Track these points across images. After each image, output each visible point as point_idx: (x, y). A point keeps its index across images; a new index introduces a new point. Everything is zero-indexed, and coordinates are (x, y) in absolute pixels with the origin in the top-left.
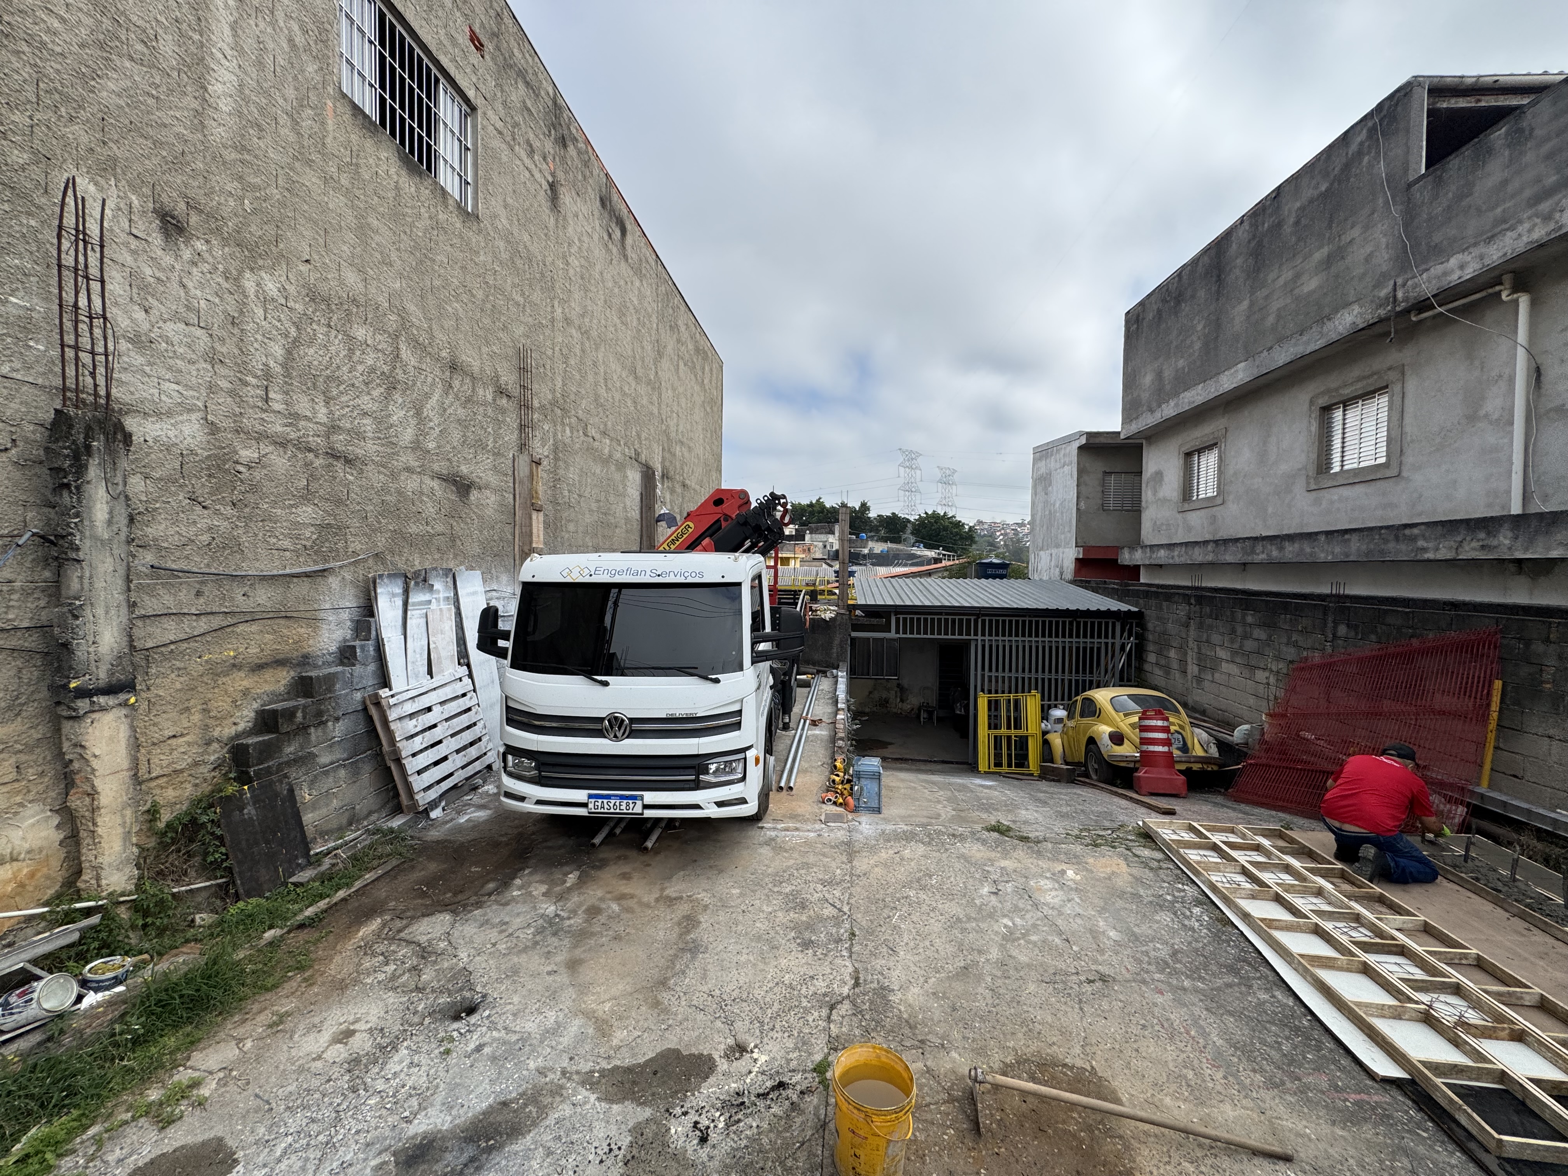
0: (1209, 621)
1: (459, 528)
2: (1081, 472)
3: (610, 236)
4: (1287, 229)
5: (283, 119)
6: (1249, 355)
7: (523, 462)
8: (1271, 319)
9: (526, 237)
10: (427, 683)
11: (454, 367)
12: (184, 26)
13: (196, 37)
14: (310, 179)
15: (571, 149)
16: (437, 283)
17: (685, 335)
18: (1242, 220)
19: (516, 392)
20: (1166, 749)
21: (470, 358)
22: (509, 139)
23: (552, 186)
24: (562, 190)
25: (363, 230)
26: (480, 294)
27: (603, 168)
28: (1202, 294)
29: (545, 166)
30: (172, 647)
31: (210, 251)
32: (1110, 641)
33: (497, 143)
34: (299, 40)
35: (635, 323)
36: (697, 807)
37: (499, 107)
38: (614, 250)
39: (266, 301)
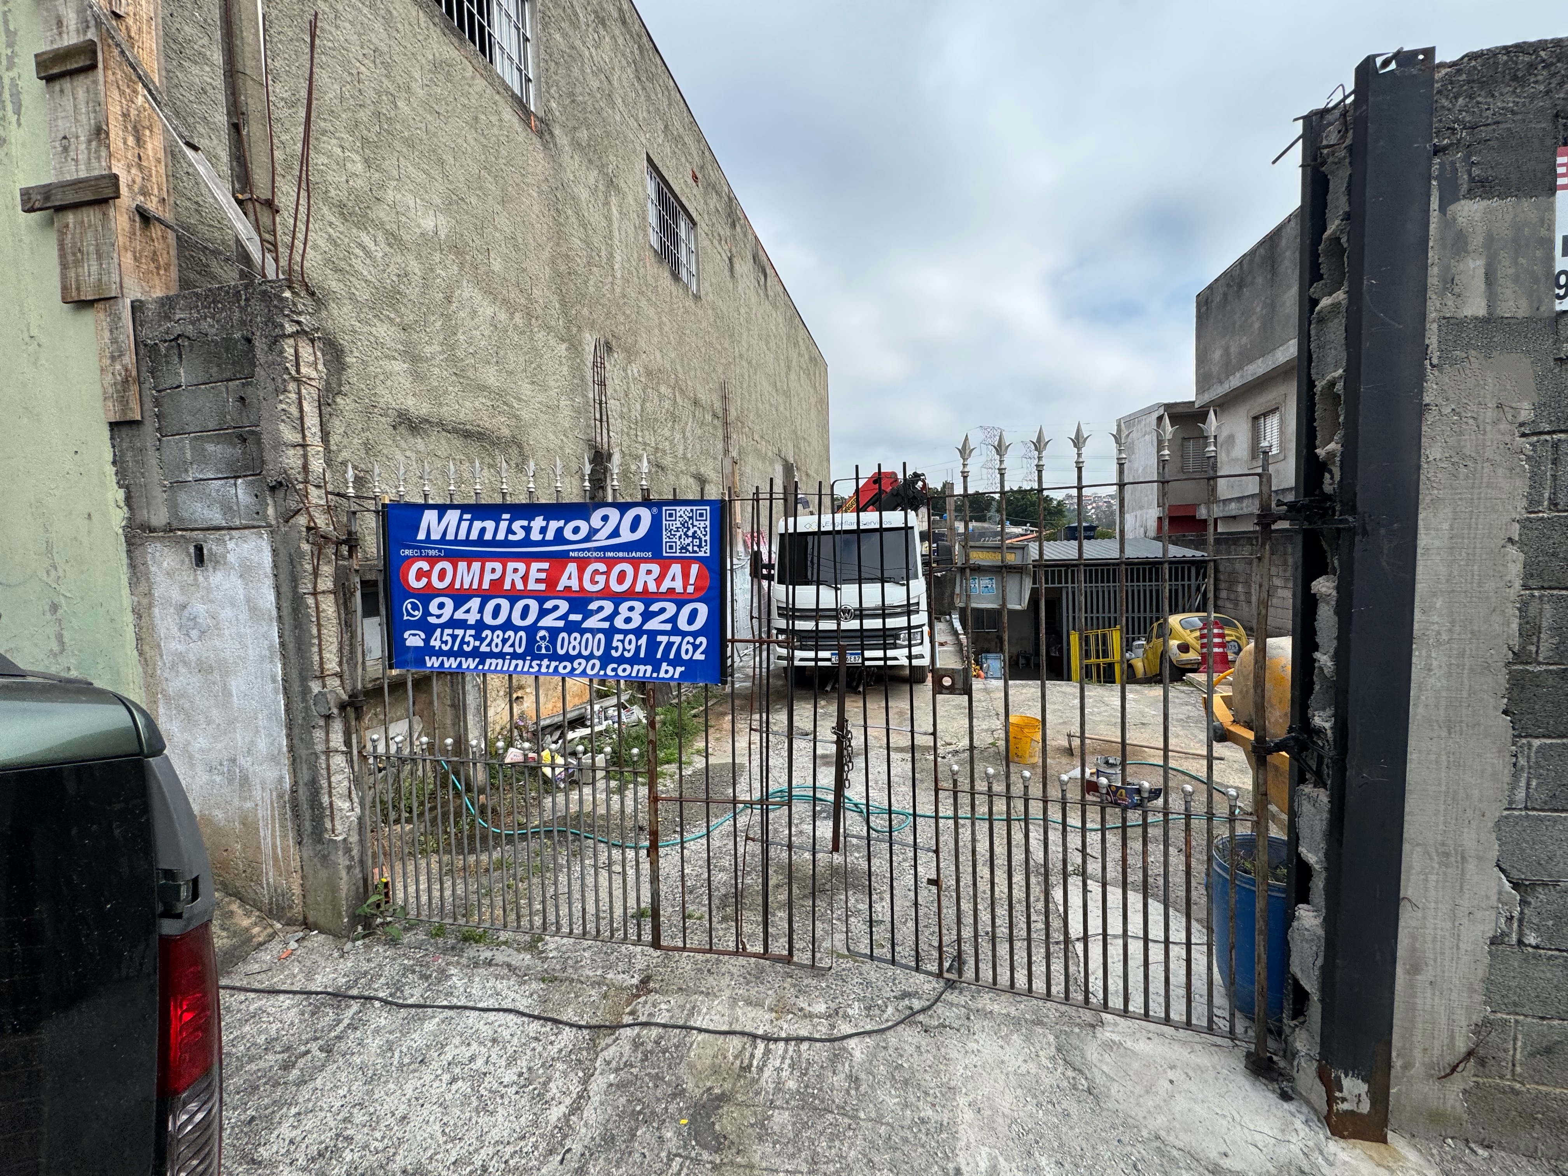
3: (759, 282)
5: (635, 272)
7: (727, 462)
9: (721, 302)
11: (696, 402)
12: (607, 239)
13: (610, 242)
14: (643, 303)
15: (738, 226)
16: (687, 348)
17: (803, 348)
18: (1289, 219)
19: (721, 415)
20: (1221, 650)
21: (703, 396)
22: (711, 236)
23: (730, 259)
24: (735, 260)
25: (661, 325)
26: (703, 350)
27: (753, 233)
28: (1259, 280)
29: (726, 248)
31: (618, 357)
32: (1186, 583)
33: (706, 242)
34: (637, 222)
35: (774, 347)
37: (706, 217)
38: (762, 295)
39: (634, 379)
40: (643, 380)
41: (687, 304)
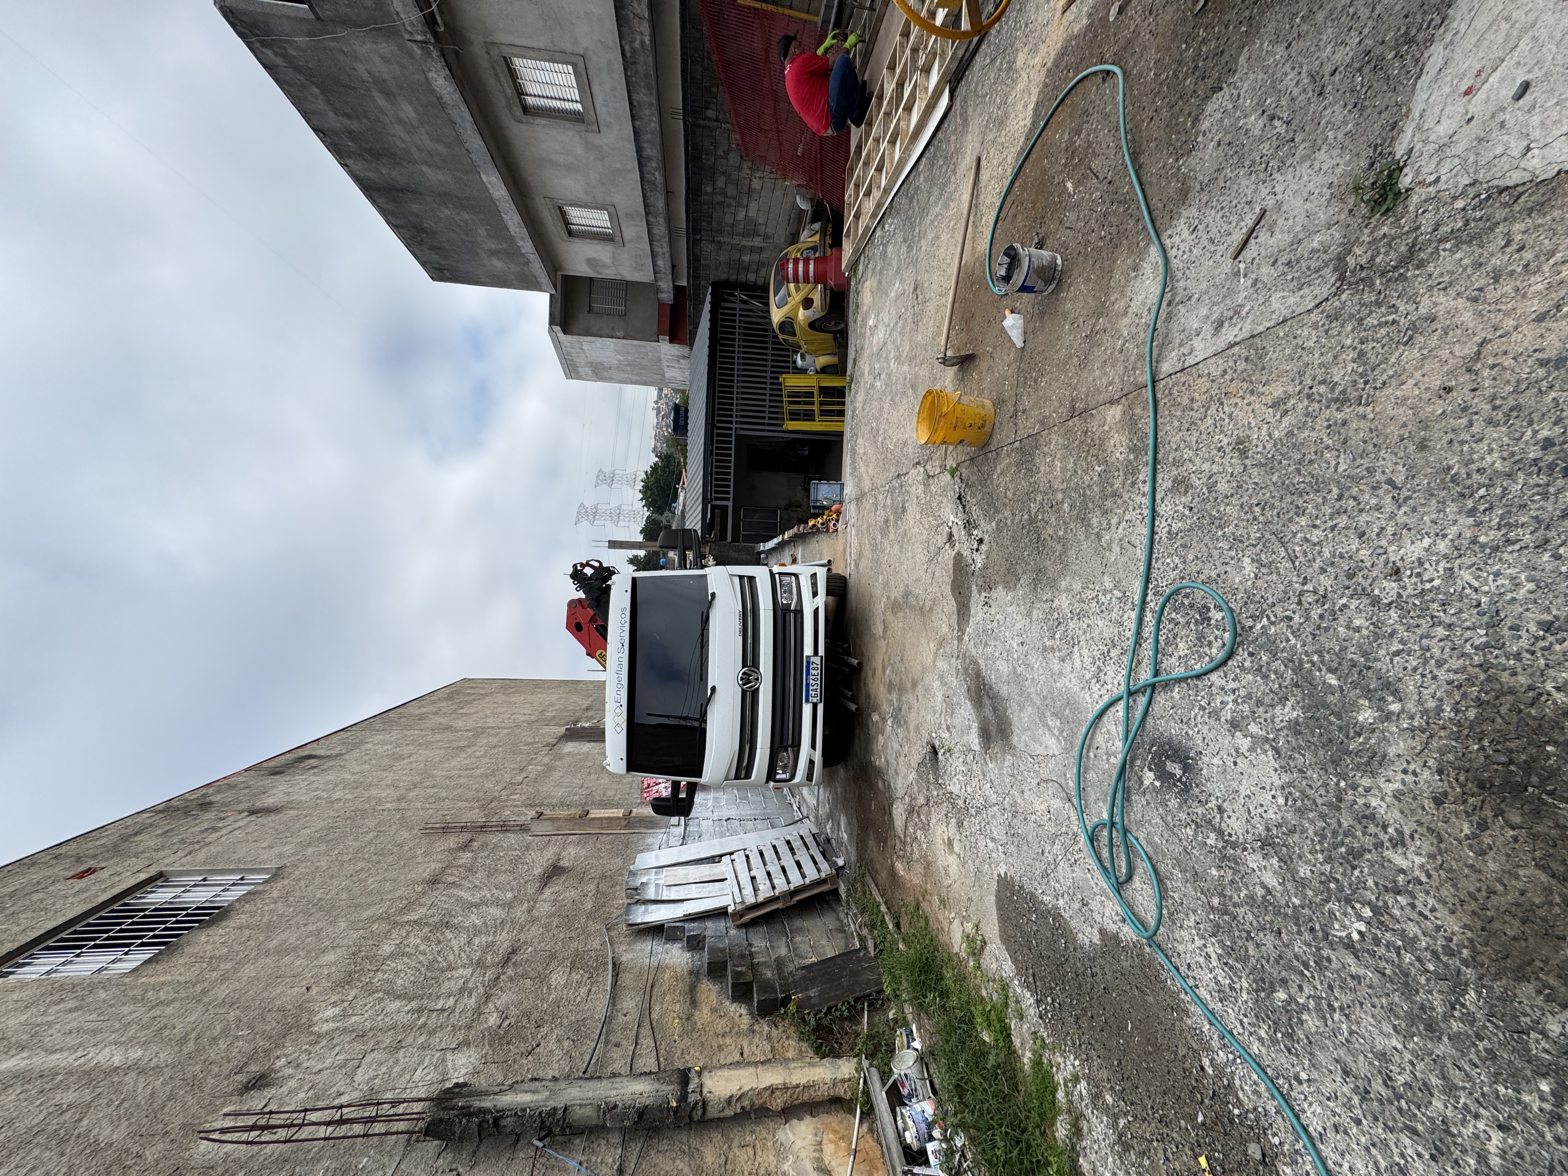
0: (714, 224)
1: (595, 873)
2: (588, 333)
3: (313, 768)
4: (354, 126)
5: (156, 1012)
6: (474, 170)
7: (539, 828)
8: (441, 148)
9: (307, 831)
10: (731, 881)
11: (434, 881)
12: (48, 1087)
13: (60, 1077)
14: (223, 991)
15: (213, 799)
16: (345, 896)
17: (432, 708)
18: (344, 165)
19: (467, 836)
20: (812, 262)
21: (427, 870)
22: (197, 846)
23: (252, 813)
24: (259, 804)
25: (281, 951)
26: (363, 864)
27: (238, 774)
28: (415, 208)
29: (231, 819)
30: (661, 1059)
31: (286, 1056)
32: (738, 312)
33: (201, 856)
34: (72, 1004)
35: (412, 748)
36: (816, 611)
37: (161, 854)
38: (330, 764)
39: (344, 1015)
40: (353, 993)
41: (275, 894)
